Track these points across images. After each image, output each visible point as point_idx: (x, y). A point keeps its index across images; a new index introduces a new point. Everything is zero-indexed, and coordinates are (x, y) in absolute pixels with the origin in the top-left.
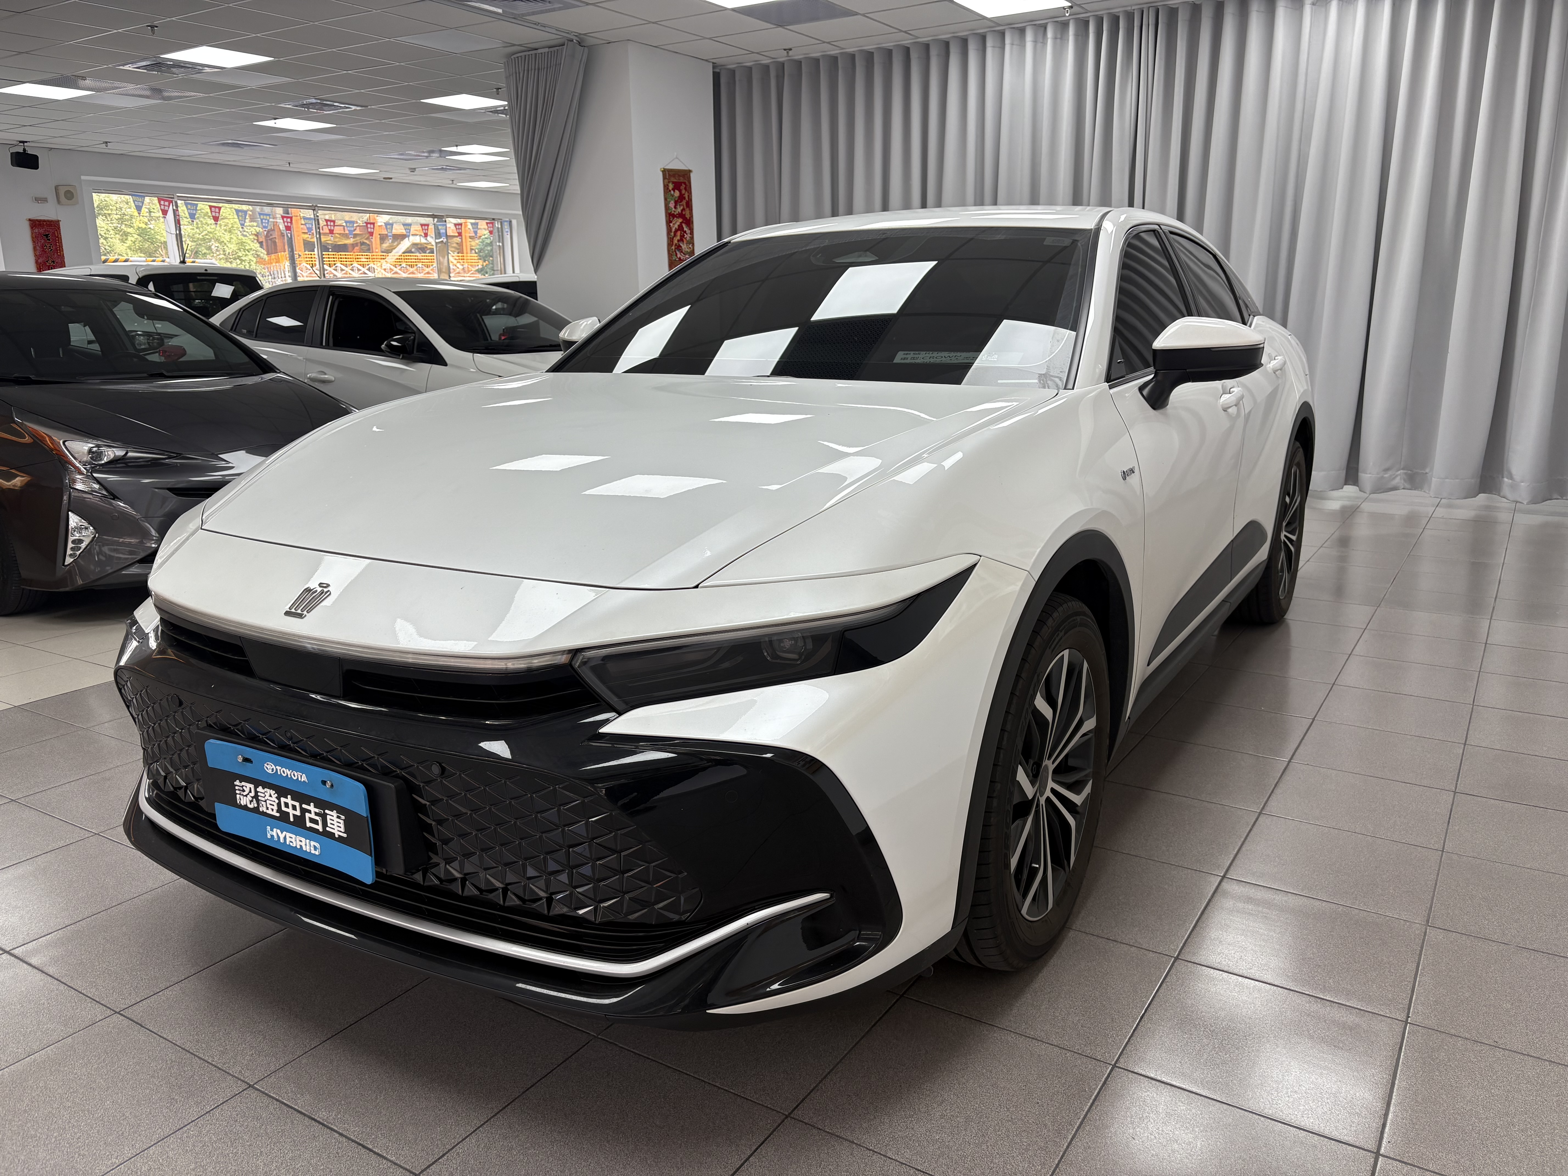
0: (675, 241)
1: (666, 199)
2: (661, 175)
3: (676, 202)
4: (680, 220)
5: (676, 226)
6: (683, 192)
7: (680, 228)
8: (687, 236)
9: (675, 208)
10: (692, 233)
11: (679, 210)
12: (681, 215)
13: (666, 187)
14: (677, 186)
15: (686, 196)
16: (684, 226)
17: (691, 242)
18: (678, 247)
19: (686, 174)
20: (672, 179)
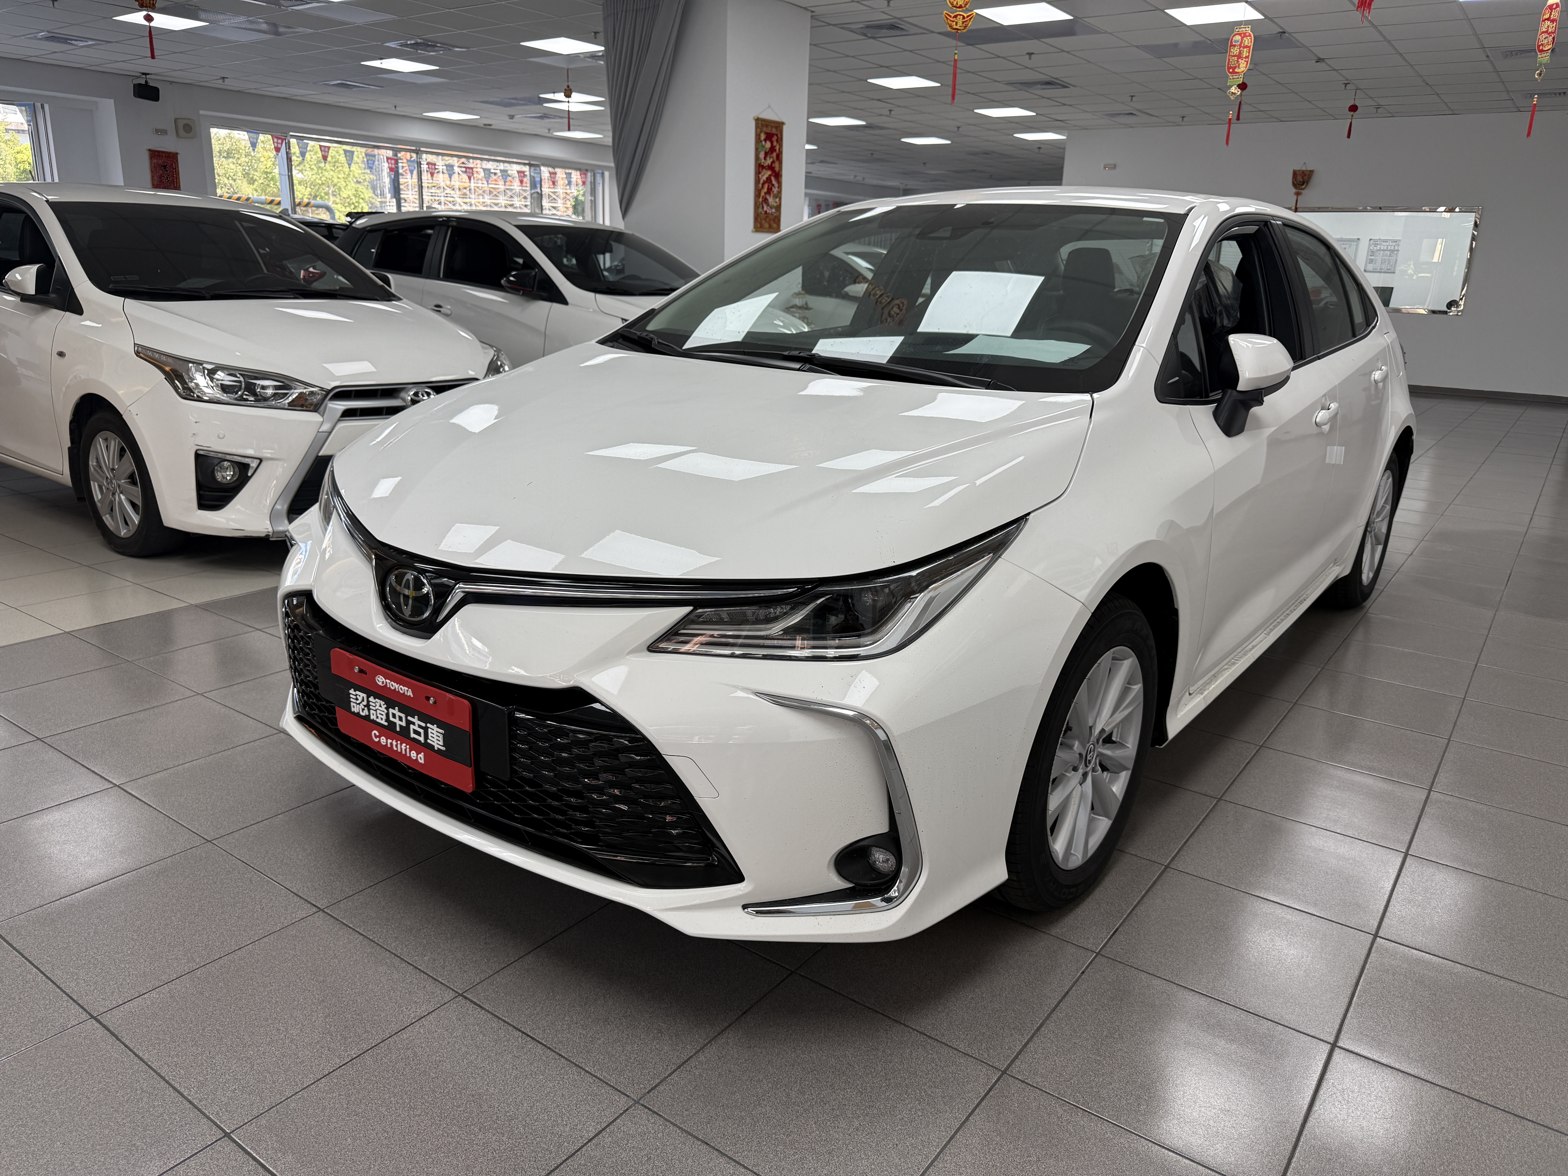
0: (763, 194)
1: (757, 149)
2: (754, 124)
3: (766, 154)
4: (769, 173)
5: (764, 178)
6: (775, 143)
7: (769, 180)
8: (775, 190)
9: (765, 158)
10: (780, 186)
11: (769, 161)
12: (771, 167)
13: (758, 137)
14: (769, 137)
15: (777, 148)
16: (773, 179)
17: (779, 195)
18: (765, 200)
19: (779, 126)
20: (765, 129)
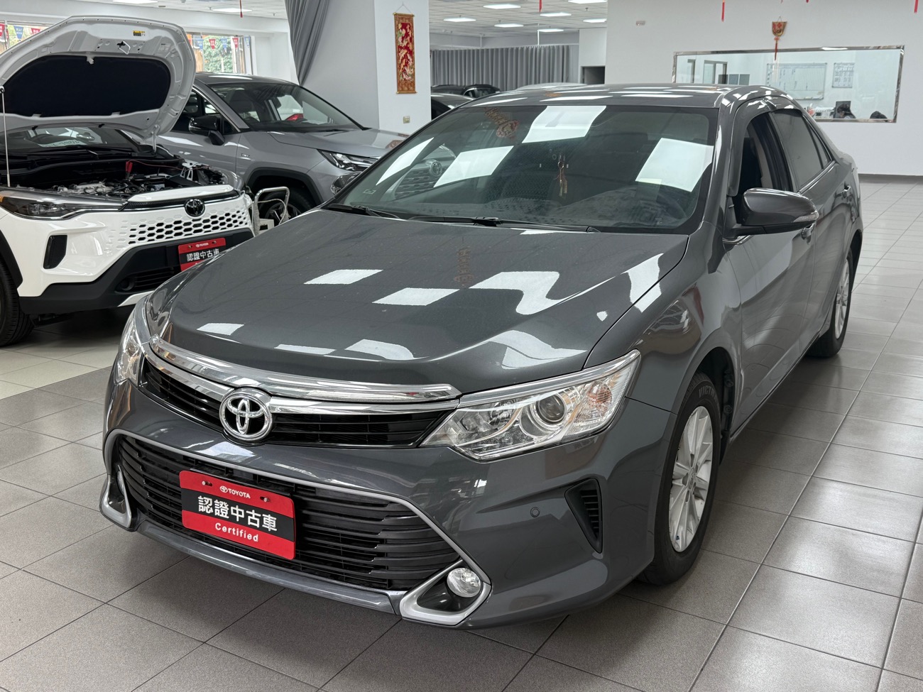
0: (402, 67)
1: (396, 36)
2: (393, 17)
3: (403, 38)
4: (406, 51)
5: (403, 55)
6: (408, 30)
7: (406, 56)
8: (410, 63)
9: (402, 42)
10: (413, 61)
11: (405, 43)
12: (406, 48)
13: (396, 26)
14: (404, 26)
15: (410, 33)
16: (408, 55)
17: (413, 67)
18: (404, 71)
19: (410, 17)
20: (401, 21)
